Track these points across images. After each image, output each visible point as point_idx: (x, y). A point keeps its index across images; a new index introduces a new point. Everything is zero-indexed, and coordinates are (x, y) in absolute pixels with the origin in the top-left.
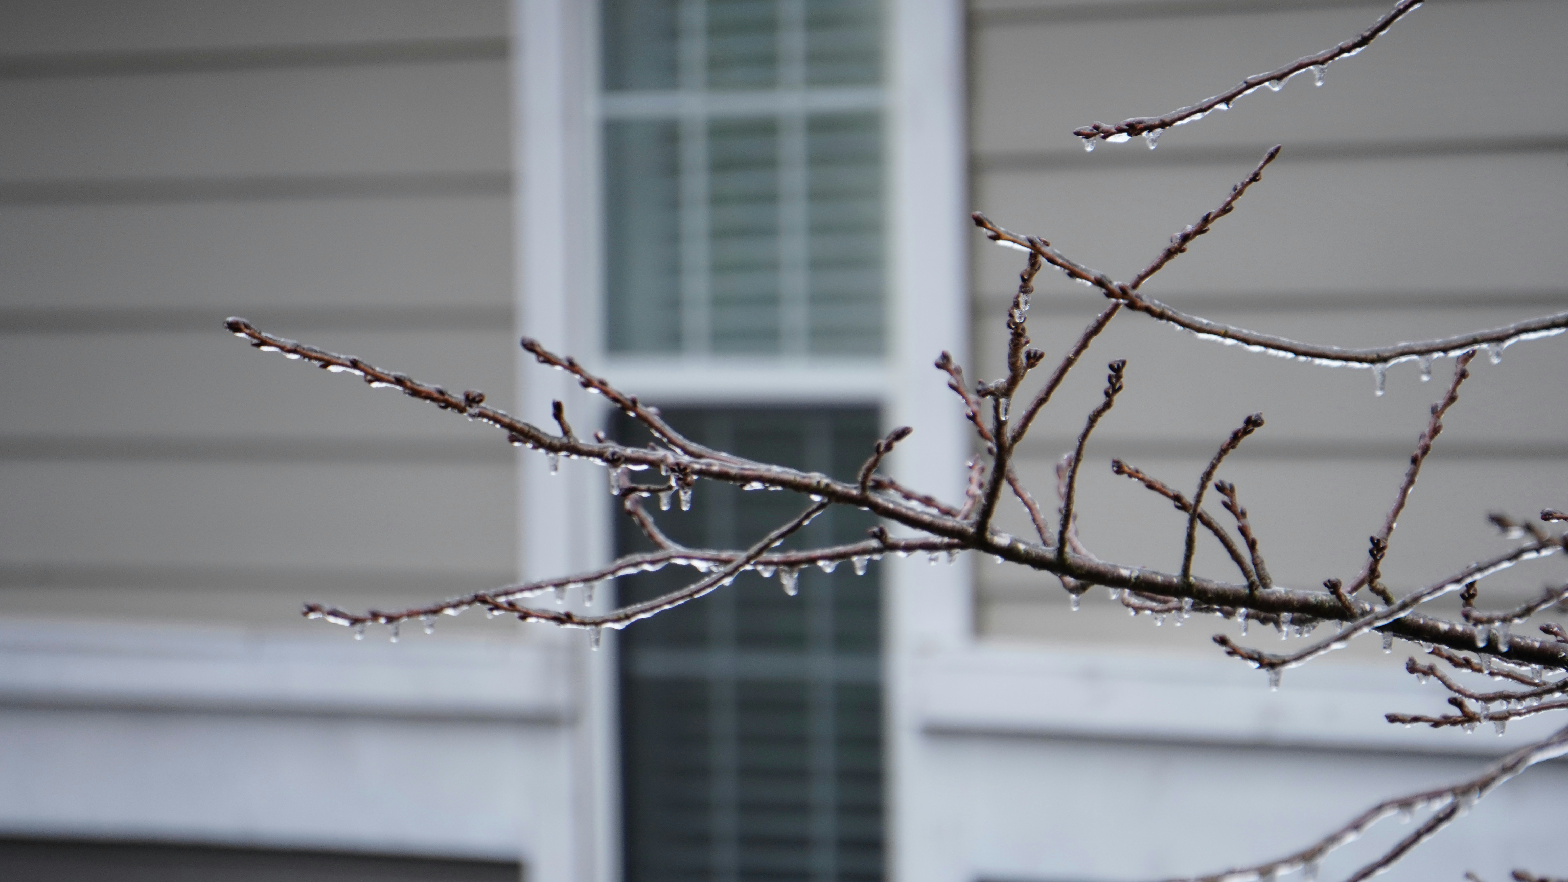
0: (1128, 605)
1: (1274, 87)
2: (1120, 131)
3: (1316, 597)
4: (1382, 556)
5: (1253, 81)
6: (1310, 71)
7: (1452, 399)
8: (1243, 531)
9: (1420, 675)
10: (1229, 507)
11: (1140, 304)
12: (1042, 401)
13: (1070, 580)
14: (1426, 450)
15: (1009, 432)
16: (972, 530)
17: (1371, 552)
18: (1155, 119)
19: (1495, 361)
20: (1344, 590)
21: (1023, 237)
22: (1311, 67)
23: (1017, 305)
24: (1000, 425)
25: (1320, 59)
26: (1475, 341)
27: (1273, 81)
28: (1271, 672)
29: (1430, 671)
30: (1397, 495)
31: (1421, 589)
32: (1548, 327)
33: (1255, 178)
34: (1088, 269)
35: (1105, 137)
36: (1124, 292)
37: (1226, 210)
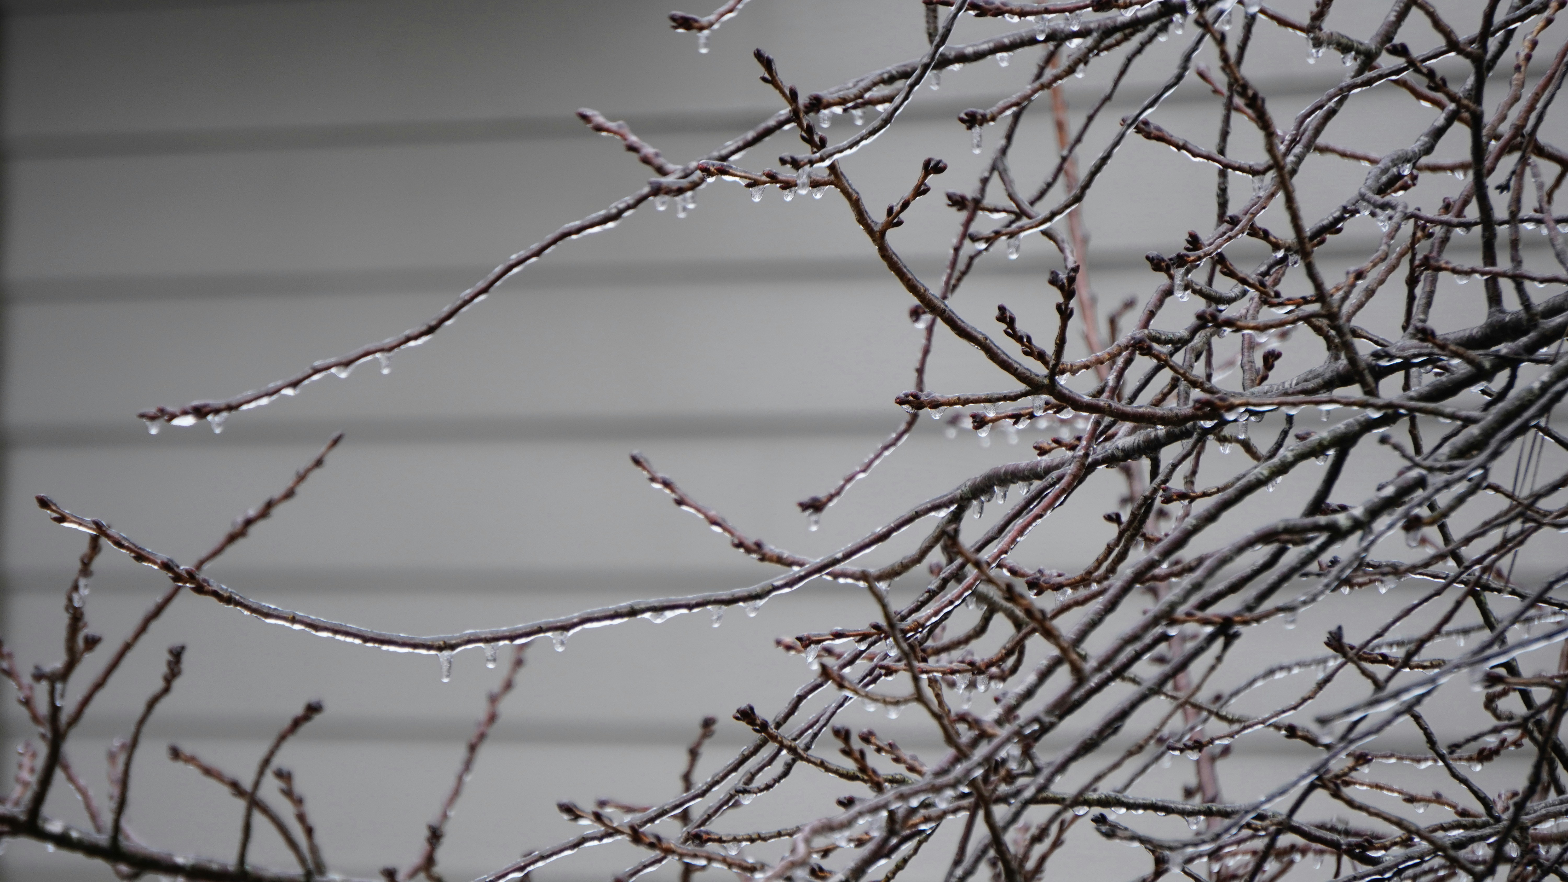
2: (185, 413)
4: (439, 844)
5: (319, 368)
7: (509, 686)
8: (301, 818)
10: (288, 793)
11: (207, 588)
12: (99, 685)
13: (124, 868)
14: (483, 736)
15: (64, 718)
16: (23, 817)
17: (429, 840)
18: (221, 402)
19: (560, 649)
20: (400, 878)
21: (89, 519)
22: (378, 355)
23: (76, 588)
24: (55, 710)
25: (387, 347)
26: (540, 630)
30: (451, 783)
32: (612, 617)
33: (319, 463)
34: (155, 552)
35: (170, 420)
36: (191, 576)
37: (290, 494)
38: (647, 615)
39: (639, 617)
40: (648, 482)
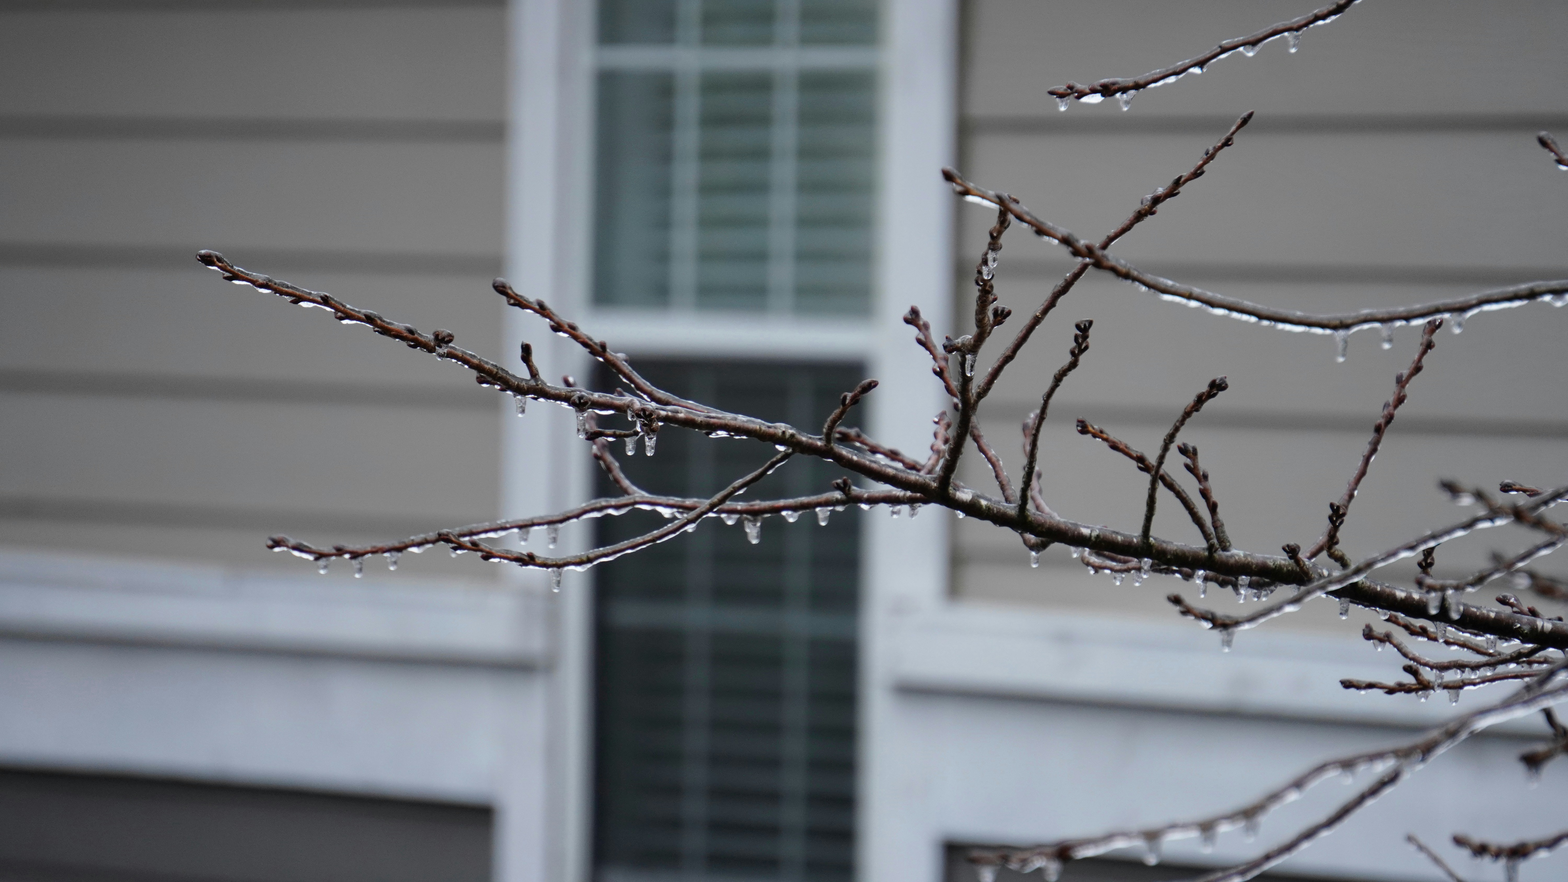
0: (1088, 564)
1: (1248, 52)
2: (1094, 91)
3: (1274, 561)
4: (1341, 523)
5: (1227, 46)
6: (1284, 37)
7: (1417, 369)
8: (1205, 494)
9: (1376, 642)
10: (1192, 469)
11: (1105, 263)
12: (1008, 359)
13: (1032, 538)
14: (1389, 419)
15: (974, 388)
16: (934, 485)
17: (1330, 518)
18: (1129, 80)
19: (1457, 331)
20: (1303, 555)
21: (991, 193)
22: (1286, 34)
24: (966, 381)
25: (1295, 26)
26: (1438, 311)
27: (1247, 46)
28: (1224, 632)
29: (1386, 639)
30: (1360, 463)
31: (1375, 555)
32: (1511, 299)
33: (1227, 143)
34: (1056, 226)
35: (1079, 97)
36: (1090, 251)
37: (1198, 173)
38: (1547, 298)
39: (1540, 299)
40: (1555, 164)
